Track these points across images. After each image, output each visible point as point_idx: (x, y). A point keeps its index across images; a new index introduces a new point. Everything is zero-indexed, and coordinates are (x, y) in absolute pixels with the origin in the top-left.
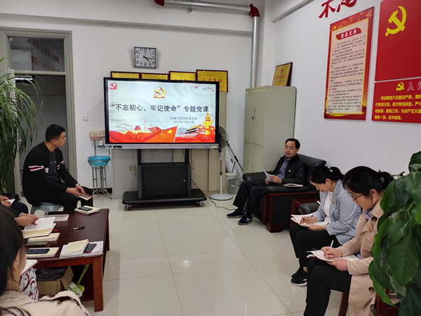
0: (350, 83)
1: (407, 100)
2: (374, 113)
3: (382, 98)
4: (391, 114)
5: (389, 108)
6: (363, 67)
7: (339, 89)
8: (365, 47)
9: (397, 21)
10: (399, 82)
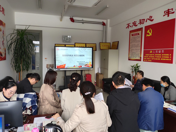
0: (136, 50)
1: (153, 56)
2: (144, 59)
3: (146, 55)
5: (148, 58)
6: (140, 45)
7: (133, 51)
8: (140, 39)
9: (149, 33)
10: (151, 50)
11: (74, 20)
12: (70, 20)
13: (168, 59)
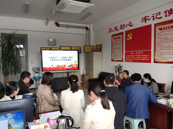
0: (118, 52)
1: (133, 57)
2: (125, 60)
3: (127, 56)
4: (130, 60)
5: (129, 58)
6: (122, 47)
7: (115, 53)
8: (122, 42)
9: (130, 36)
10: (131, 52)
13: (147, 59)
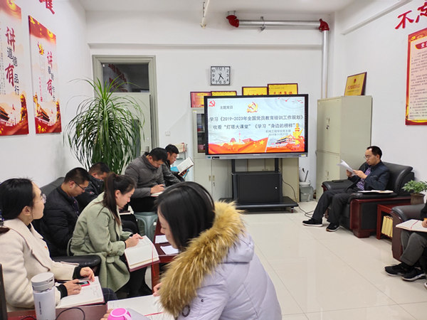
11: (238, 21)
12: (228, 20)
